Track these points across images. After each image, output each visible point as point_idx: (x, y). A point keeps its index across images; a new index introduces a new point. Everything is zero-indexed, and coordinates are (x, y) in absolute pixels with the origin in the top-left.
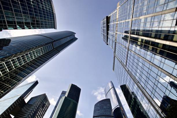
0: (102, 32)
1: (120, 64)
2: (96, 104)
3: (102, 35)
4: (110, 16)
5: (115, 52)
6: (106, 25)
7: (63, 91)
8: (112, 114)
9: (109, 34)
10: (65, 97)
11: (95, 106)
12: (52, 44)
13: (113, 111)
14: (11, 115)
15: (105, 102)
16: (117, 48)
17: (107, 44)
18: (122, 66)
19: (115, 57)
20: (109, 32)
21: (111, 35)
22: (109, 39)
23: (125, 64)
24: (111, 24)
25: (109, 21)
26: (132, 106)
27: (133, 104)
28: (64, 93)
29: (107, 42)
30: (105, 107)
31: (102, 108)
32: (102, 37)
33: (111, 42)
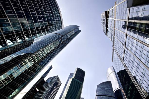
0: (102, 24)
1: (118, 57)
2: (99, 85)
3: (103, 27)
4: (109, 11)
5: (113, 45)
6: (105, 19)
7: (71, 73)
8: (113, 95)
9: (108, 27)
10: (73, 78)
11: (97, 87)
12: (61, 39)
13: (114, 92)
14: (36, 89)
15: (107, 84)
16: (115, 42)
17: (107, 36)
18: (120, 59)
19: (114, 50)
20: (108, 25)
21: (110, 29)
22: (108, 32)
23: (122, 58)
24: (110, 18)
25: (108, 15)
26: (129, 96)
27: (130, 95)
28: (71, 75)
29: (107, 34)
30: (106, 88)
31: (103, 89)
32: (103, 28)
33: (110, 35)
